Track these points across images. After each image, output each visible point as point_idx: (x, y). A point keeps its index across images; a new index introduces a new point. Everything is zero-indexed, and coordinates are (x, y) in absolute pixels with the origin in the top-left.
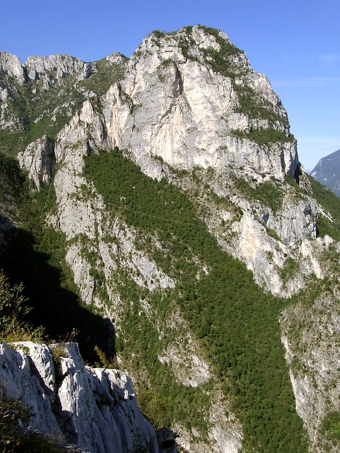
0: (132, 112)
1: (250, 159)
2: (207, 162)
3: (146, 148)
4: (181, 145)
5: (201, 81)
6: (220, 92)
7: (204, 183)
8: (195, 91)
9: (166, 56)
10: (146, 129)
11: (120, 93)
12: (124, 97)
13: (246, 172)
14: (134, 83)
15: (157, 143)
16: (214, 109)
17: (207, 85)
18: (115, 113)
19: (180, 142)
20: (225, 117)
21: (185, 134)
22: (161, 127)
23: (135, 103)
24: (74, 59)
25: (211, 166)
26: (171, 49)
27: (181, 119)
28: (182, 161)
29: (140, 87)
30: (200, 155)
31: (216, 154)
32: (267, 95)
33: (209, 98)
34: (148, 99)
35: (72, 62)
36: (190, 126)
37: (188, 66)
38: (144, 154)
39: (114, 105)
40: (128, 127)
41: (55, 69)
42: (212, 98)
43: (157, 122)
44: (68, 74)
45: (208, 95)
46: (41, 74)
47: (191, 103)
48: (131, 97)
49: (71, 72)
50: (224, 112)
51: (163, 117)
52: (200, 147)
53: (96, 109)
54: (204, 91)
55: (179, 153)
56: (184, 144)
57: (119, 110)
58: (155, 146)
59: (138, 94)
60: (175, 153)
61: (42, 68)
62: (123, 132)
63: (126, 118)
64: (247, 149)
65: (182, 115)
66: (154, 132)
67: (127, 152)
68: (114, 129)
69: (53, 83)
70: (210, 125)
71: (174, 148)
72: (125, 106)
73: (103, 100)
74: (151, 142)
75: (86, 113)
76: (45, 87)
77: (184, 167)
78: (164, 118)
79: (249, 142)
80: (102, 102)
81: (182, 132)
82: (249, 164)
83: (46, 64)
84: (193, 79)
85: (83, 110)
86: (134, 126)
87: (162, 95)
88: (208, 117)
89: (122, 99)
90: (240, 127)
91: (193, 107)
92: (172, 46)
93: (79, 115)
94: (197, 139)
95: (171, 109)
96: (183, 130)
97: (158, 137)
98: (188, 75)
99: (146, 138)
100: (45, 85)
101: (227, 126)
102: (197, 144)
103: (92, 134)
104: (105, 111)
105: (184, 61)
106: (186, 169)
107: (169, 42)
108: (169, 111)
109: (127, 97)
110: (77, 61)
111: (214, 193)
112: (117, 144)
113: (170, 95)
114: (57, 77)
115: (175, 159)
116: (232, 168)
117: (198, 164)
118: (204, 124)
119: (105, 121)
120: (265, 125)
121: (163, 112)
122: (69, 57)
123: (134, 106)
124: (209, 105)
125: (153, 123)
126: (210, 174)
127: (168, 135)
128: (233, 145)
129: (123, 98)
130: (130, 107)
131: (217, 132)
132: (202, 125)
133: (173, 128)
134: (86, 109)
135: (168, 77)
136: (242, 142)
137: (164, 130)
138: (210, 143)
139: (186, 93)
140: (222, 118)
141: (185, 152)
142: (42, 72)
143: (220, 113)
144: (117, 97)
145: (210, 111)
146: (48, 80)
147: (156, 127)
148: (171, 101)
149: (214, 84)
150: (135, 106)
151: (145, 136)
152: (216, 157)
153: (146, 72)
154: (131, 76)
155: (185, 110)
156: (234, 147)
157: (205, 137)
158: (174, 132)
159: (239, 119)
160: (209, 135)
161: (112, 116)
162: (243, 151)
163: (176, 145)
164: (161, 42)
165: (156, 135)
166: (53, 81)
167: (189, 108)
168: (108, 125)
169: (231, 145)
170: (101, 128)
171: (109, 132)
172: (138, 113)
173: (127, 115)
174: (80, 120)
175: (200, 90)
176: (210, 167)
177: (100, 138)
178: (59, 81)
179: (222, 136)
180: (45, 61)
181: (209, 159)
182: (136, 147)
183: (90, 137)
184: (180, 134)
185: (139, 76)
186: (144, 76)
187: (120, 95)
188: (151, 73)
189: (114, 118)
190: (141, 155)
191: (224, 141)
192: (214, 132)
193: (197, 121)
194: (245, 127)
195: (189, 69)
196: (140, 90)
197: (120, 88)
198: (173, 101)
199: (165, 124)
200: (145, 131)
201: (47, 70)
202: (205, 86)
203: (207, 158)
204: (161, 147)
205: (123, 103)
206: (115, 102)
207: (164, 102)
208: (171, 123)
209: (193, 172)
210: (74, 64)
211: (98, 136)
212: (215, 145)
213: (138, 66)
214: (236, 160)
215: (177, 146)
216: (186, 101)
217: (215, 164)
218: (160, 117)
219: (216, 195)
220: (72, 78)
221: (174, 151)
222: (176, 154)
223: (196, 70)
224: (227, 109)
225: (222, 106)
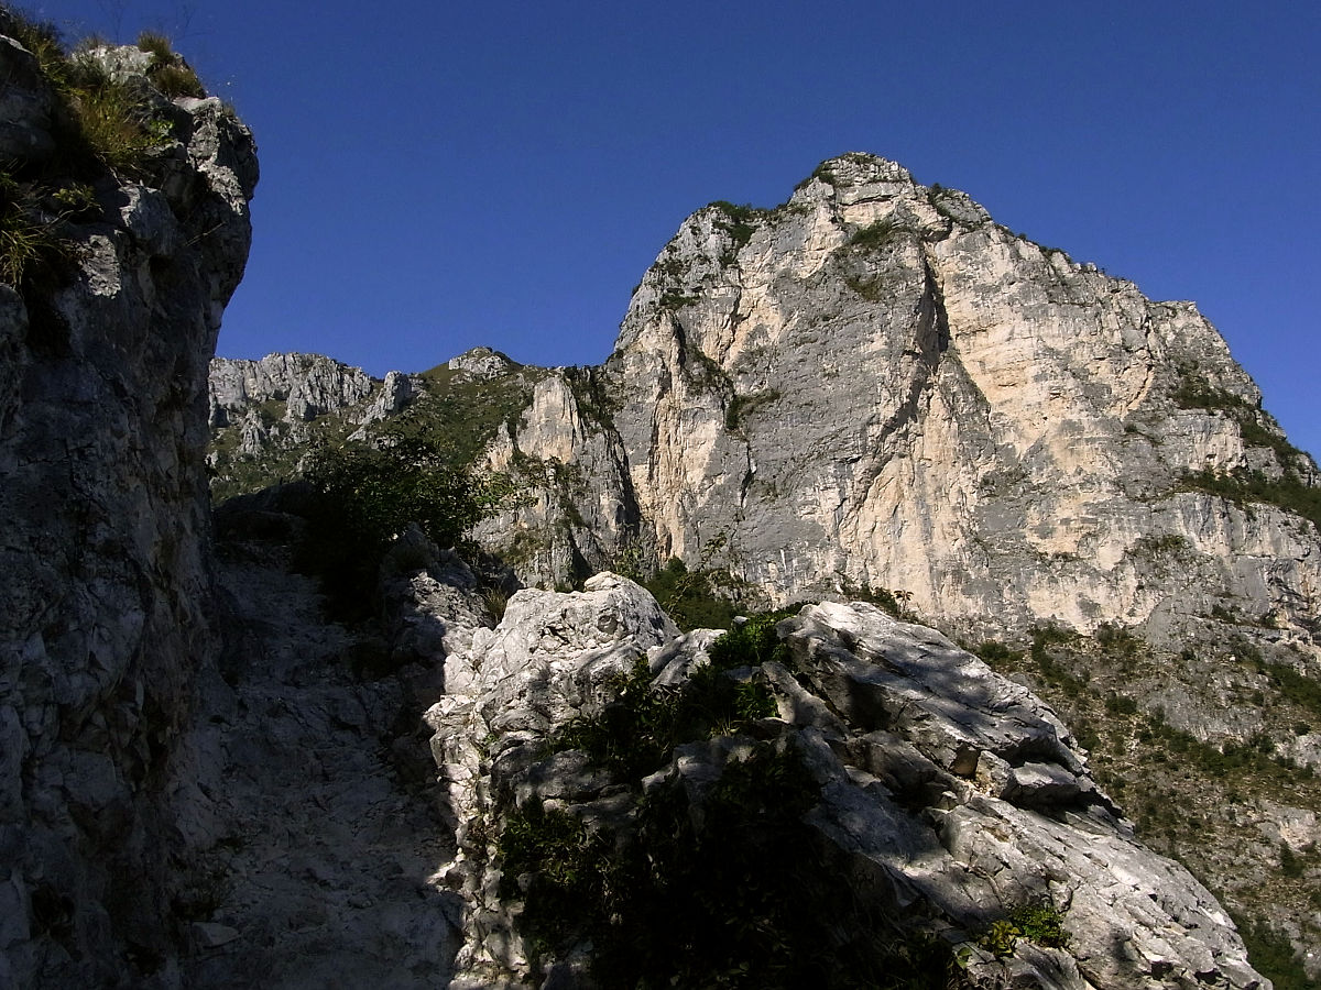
0: (732, 423)
1: (1295, 581)
2: (1089, 608)
3: (815, 557)
4: (961, 542)
5: (1026, 295)
6: (1106, 333)
7: (1102, 692)
8: (1000, 333)
9: (864, 217)
10: (811, 483)
11: (681, 353)
12: (696, 369)
13: (1285, 639)
14: (737, 319)
15: (862, 537)
16: (1094, 396)
17: (1053, 309)
18: (667, 427)
19: (958, 531)
20: (1140, 426)
21: (973, 500)
22: (879, 470)
23: (741, 389)
24: (342, 369)
25: (1109, 618)
26: (882, 189)
27: (952, 443)
28: (974, 606)
29: (760, 331)
30: (1053, 580)
31: (1130, 570)
32: (1219, 372)
33: (1068, 357)
34: (808, 369)
35: (335, 377)
36: (990, 467)
37: (958, 247)
38: (808, 582)
39: (660, 396)
40: (720, 481)
41: (280, 397)
42: (1081, 357)
43: (865, 452)
44: (324, 411)
45: (1060, 345)
46: (234, 410)
47: (981, 382)
48: (726, 366)
49: (332, 404)
50: (1134, 406)
51: (888, 429)
52: (1048, 547)
53: (591, 410)
54: (1044, 331)
55: (958, 574)
56: (977, 540)
57: (682, 416)
58: (855, 548)
59: (750, 356)
60: (945, 574)
61: (237, 393)
62: (701, 501)
63: (710, 445)
64: (1276, 543)
65: (955, 425)
66: (849, 492)
67: (723, 577)
68: (662, 488)
69: (275, 437)
70: (1087, 457)
71: (940, 555)
72: (706, 401)
73: (610, 382)
74: (837, 533)
75: (550, 424)
76: (249, 447)
77: (991, 632)
78: (891, 437)
79: (1278, 516)
80: (608, 388)
81: (960, 491)
82: (1291, 606)
83: (250, 382)
84: (986, 290)
85: (536, 414)
86: (749, 476)
87: (879, 343)
88: (1070, 427)
89: (689, 376)
90: (1215, 462)
91: (992, 397)
92: (885, 180)
93: (513, 435)
94: (1034, 516)
95: (913, 398)
96: (965, 482)
97: (866, 511)
98: (960, 279)
99: (816, 516)
100: (248, 440)
101: (1159, 459)
102: (1032, 538)
103: (582, 507)
104: (624, 420)
105: (939, 228)
106: (998, 638)
107: (872, 167)
108: (909, 411)
109: (712, 368)
110: (352, 375)
111: (1168, 728)
112: (678, 549)
113: (910, 345)
114: (286, 420)
115: (946, 600)
116: (1231, 620)
117: (1046, 615)
118: (1057, 456)
119: (626, 457)
120: (1268, 465)
121: (888, 412)
122: (326, 361)
123: (738, 402)
124: (1070, 383)
125: (846, 455)
126: (1118, 652)
127: (908, 504)
128: (1213, 528)
129: (695, 372)
130: (723, 407)
131: (1119, 484)
132: (1050, 459)
133: (927, 476)
134: (549, 411)
135: (895, 280)
136: (1250, 516)
137: (893, 483)
138: (1093, 528)
139: (959, 344)
140: (1131, 430)
141: (986, 571)
142: (237, 406)
143: (1119, 412)
144: (674, 369)
145: (1080, 405)
146: (259, 425)
147: (859, 469)
148: (913, 369)
149: (1083, 305)
150: (745, 400)
151: (807, 509)
152: (1133, 582)
153: (786, 275)
154: (722, 291)
155: (963, 407)
156: (1220, 536)
157: (1065, 509)
158: (930, 490)
159: (1208, 431)
160: (1086, 496)
161: (654, 439)
162: (1257, 550)
163: (941, 542)
164: (835, 172)
165: (860, 503)
166: (274, 431)
167: (980, 400)
168: (639, 474)
169: (1206, 529)
170: (616, 482)
171: (644, 499)
172: (763, 425)
173: (714, 435)
174: (518, 456)
175: (1022, 327)
176: (1105, 626)
177: (613, 523)
178: (293, 429)
179: (1144, 499)
180: (248, 373)
181: (1100, 594)
182: (772, 556)
183: (572, 517)
184: (954, 502)
185: (756, 292)
186: (774, 290)
187: (681, 361)
188: (805, 275)
189: (662, 445)
190: (795, 588)
191: (1159, 519)
192: (1106, 486)
193: (1022, 448)
194: (1234, 464)
195: (963, 259)
196: (760, 342)
197: (679, 333)
198: (919, 370)
199: (895, 458)
200: (809, 491)
201: (251, 400)
202: (1045, 312)
203: (1088, 592)
204: (881, 550)
205: (695, 389)
206: (666, 384)
207: (887, 373)
208: (916, 456)
209: (1036, 651)
210: (341, 382)
211: (605, 511)
212: (1117, 535)
213: (745, 256)
214: (1235, 590)
215: (949, 547)
216: (964, 373)
217: (1132, 614)
218: (875, 430)
219: (1186, 737)
220: (337, 422)
221: (940, 567)
222: (949, 577)
223: (996, 258)
224: (1142, 396)
225: (1122, 383)
